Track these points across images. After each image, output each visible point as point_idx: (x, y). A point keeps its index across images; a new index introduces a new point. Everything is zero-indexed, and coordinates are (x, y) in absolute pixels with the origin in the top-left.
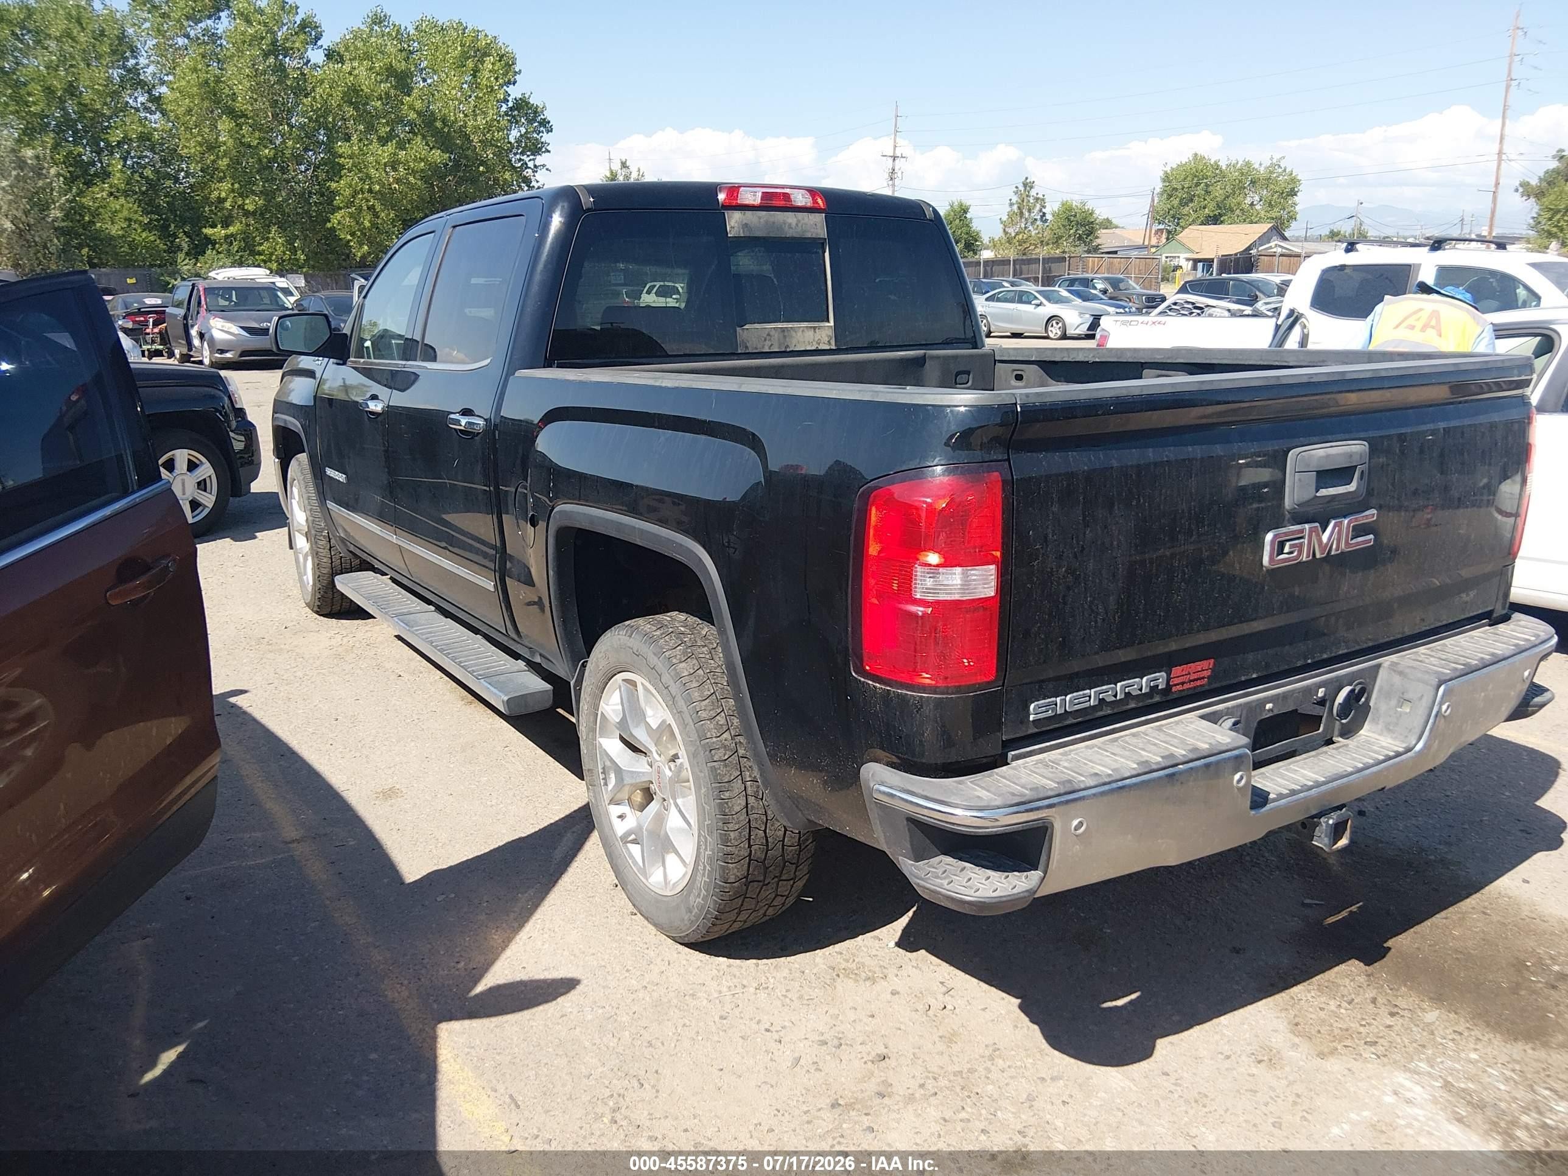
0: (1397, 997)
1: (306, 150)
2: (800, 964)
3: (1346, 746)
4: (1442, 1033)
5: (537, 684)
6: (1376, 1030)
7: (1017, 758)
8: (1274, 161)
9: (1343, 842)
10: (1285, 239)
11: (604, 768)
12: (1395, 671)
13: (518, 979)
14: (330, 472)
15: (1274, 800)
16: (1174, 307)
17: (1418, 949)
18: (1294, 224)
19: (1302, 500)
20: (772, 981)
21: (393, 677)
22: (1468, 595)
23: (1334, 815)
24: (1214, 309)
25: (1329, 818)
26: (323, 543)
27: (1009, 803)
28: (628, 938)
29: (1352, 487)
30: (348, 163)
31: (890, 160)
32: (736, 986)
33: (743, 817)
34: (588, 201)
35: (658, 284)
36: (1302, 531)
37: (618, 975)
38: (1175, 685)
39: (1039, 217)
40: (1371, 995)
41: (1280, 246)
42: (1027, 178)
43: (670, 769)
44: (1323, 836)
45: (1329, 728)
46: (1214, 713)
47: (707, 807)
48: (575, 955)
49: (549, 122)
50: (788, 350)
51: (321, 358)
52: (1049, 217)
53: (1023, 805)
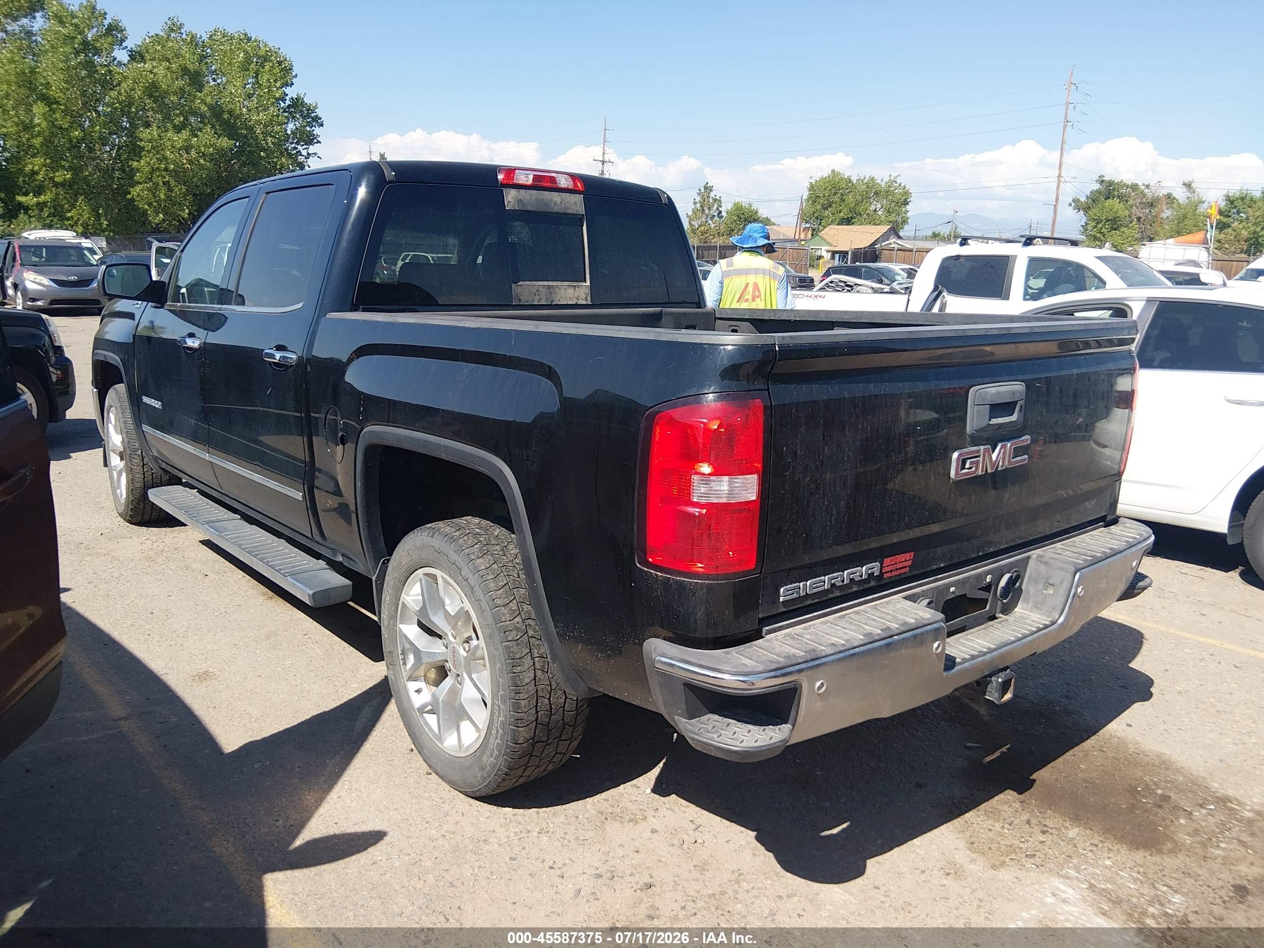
0: (1045, 818)
1: (110, 134)
2: (574, 810)
3: (1007, 620)
4: (1082, 845)
5: (338, 580)
6: (1033, 846)
7: (770, 632)
8: (892, 178)
9: (1008, 696)
10: (900, 238)
11: (403, 650)
12: (1040, 561)
13: (332, 833)
14: (146, 399)
15: (960, 664)
16: (831, 285)
17: (1056, 780)
18: (906, 227)
19: (979, 427)
20: (551, 825)
21: (200, 576)
22: (1090, 503)
23: (1001, 674)
24: (861, 287)
25: (998, 678)
26: (137, 461)
27: (769, 668)
28: (426, 794)
29: (1014, 418)
30: (148, 145)
31: (600, 164)
32: (521, 832)
33: (532, 687)
34: (390, 174)
35: (412, 254)
36: (978, 451)
37: (420, 826)
38: (886, 573)
39: (716, 214)
40: (1026, 818)
41: (897, 243)
42: (707, 183)
43: (465, 649)
44: (993, 691)
45: (993, 607)
46: (914, 595)
47: (501, 680)
48: (380, 811)
49: (320, 119)
50: (554, 303)
51: (140, 302)
52: (724, 214)
53: (779, 670)
